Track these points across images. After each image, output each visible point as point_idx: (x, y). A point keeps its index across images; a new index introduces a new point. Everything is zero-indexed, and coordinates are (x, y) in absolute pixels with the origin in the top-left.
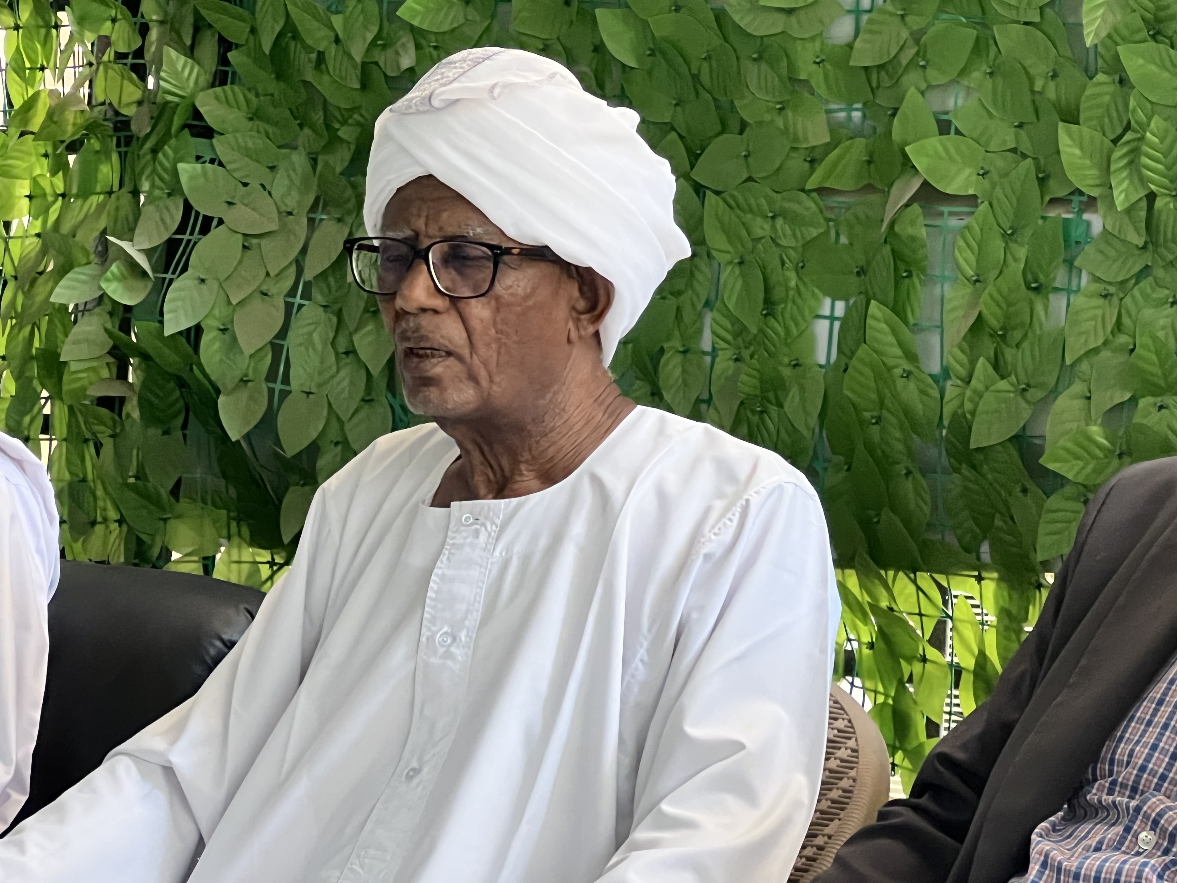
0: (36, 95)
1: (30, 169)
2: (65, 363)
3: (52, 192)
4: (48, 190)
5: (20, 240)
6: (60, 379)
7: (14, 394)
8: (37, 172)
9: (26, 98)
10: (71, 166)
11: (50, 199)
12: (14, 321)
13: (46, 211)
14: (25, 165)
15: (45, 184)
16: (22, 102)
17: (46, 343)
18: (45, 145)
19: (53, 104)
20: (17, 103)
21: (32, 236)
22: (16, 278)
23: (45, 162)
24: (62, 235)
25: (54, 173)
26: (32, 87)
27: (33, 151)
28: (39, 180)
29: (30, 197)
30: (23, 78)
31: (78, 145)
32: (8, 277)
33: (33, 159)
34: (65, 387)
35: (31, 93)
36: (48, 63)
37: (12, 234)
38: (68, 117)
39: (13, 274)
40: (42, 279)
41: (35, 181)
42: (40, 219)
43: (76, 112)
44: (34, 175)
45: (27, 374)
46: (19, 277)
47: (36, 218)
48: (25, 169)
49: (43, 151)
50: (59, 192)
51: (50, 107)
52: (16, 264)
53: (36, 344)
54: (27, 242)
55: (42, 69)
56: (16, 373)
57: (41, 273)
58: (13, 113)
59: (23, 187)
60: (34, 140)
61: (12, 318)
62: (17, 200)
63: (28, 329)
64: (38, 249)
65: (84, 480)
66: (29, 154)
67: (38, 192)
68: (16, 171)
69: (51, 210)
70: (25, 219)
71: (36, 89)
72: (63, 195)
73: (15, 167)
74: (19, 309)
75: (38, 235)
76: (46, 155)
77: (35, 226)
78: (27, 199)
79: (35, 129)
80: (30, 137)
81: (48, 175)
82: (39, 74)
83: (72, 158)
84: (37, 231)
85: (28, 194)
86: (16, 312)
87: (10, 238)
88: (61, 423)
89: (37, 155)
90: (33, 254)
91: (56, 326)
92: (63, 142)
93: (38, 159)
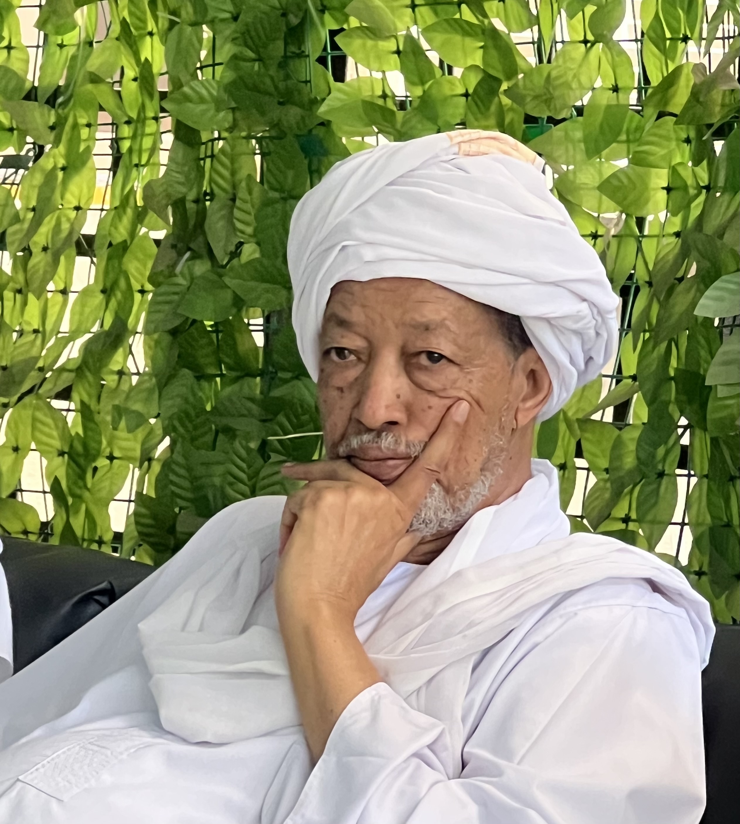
0: (678, 70)
1: (669, 156)
2: (710, 387)
3: (695, 184)
4: (690, 181)
5: (655, 239)
6: (704, 406)
7: (646, 421)
8: (678, 159)
9: (665, 74)
10: (718, 154)
11: (692, 192)
12: (647, 335)
13: (687, 207)
14: (663, 152)
15: (686, 174)
16: (661, 79)
17: (686, 364)
18: (688, 129)
19: (698, 82)
20: (655, 80)
21: (670, 235)
22: (650, 284)
23: (686, 148)
24: (707, 236)
25: (697, 162)
26: (673, 60)
27: (673, 135)
28: (680, 170)
29: (668, 189)
30: (663, 50)
31: (727, 130)
32: (641, 283)
33: (673, 144)
34: (710, 416)
35: (671, 68)
36: (692, 34)
37: (646, 233)
38: (715, 97)
39: (647, 279)
40: (681, 287)
41: (674, 171)
42: (680, 216)
43: (725, 91)
44: (673, 163)
45: (663, 398)
46: (654, 283)
47: (674, 214)
48: (663, 157)
49: (684, 136)
50: (702, 184)
51: (695, 85)
52: (651, 267)
53: (674, 363)
54: (665, 241)
55: (685, 39)
56: (649, 396)
57: (681, 280)
58: (650, 91)
59: (659, 177)
60: (676, 123)
61: (645, 331)
62: (652, 193)
63: (663, 346)
64: (676, 251)
65: (728, 525)
66: (668, 139)
67: (678, 184)
68: (651, 158)
69: (693, 205)
70: (662, 216)
71: (677, 63)
72: (708, 188)
73: (653, 154)
74: (654, 321)
75: (677, 235)
76: (688, 141)
77: (674, 224)
78: (665, 192)
79: (677, 110)
80: (671, 120)
81: (690, 164)
82: (681, 46)
83: (718, 145)
84: (677, 229)
85: (665, 185)
86: (650, 324)
87: (644, 236)
88: (702, 457)
89: (677, 139)
90: (671, 257)
91: (698, 342)
92: (710, 126)
93: (678, 146)
